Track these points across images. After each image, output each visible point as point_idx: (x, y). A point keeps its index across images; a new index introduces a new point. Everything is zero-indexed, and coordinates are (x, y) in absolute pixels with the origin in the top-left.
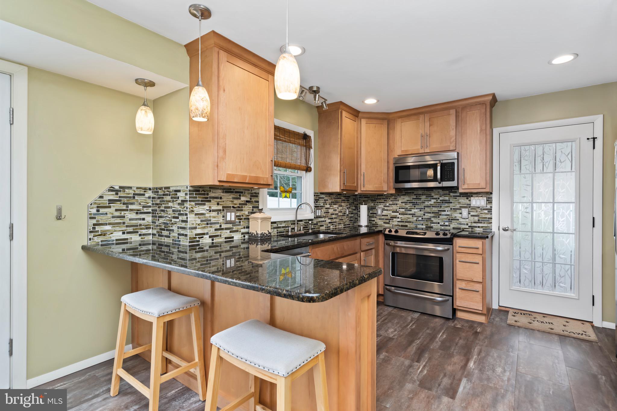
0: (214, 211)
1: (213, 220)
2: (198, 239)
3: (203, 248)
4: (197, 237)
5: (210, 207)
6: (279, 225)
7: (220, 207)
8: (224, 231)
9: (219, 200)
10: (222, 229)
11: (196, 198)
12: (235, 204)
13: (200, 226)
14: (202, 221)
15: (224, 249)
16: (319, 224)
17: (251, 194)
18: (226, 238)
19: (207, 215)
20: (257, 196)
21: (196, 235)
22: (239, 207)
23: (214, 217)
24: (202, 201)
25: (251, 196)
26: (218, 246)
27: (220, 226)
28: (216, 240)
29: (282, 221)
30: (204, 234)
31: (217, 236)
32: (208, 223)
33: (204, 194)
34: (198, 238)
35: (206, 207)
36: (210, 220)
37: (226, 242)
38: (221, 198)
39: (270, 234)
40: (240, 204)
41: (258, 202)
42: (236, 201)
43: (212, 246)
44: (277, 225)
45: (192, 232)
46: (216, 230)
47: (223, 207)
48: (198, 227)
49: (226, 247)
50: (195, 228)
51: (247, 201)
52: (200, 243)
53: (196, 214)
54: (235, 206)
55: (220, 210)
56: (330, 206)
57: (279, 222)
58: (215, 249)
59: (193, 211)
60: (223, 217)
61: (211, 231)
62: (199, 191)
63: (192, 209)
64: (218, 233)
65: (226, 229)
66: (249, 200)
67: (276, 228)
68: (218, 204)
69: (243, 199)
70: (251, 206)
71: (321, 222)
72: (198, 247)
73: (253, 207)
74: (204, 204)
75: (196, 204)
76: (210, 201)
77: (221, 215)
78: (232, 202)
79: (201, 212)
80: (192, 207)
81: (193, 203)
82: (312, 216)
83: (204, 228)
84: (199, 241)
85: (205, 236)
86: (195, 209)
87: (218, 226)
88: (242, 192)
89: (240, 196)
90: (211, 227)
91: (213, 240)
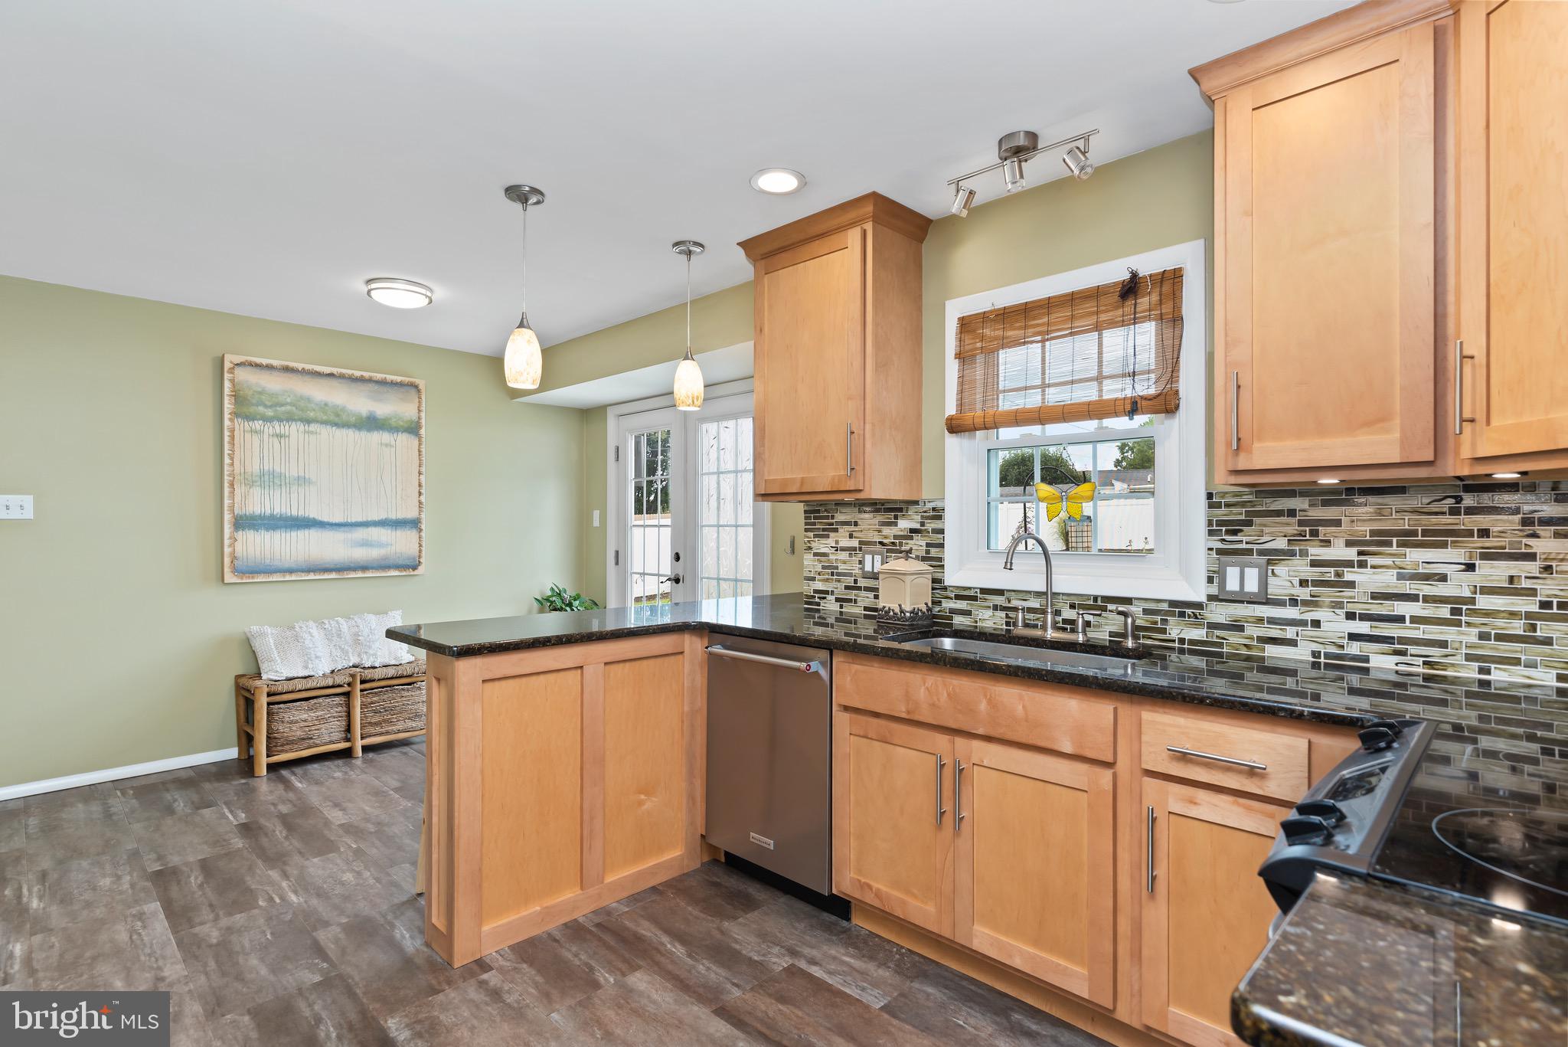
0: (843, 549)
1: (842, 568)
2: (817, 600)
3: (825, 619)
4: (816, 595)
5: (837, 542)
6: (1015, 603)
7: (855, 543)
8: (863, 593)
9: (852, 528)
10: (859, 588)
11: (814, 524)
12: (886, 537)
13: (822, 577)
14: (824, 567)
15: (863, 632)
16: (1253, 631)
17: (925, 512)
18: (866, 609)
19: (832, 557)
20: (940, 518)
21: (816, 591)
22: (893, 543)
23: (844, 562)
24: (824, 530)
25: (922, 517)
26: (850, 622)
27: (856, 581)
28: (848, 609)
29: (1030, 592)
30: (827, 592)
31: (849, 601)
32: (832, 571)
33: (827, 517)
34: (818, 598)
35: (831, 542)
36: (837, 568)
37: (866, 617)
38: (856, 524)
39: (903, 614)
40: (895, 537)
41: (942, 531)
42: (886, 531)
43: (842, 619)
44: (1009, 601)
45: (809, 586)
46: (847, 588)
47: (860, 543)
48: (817, 577)
49: (867, 629)
50: (813, 579)
51: (913, 531)
52: (821, 607)
53: (815, 554)
54: (885, 541)
55: (854, 549)
56: (1360, 553)
57: (1014, 591)
58: (846, 627)
59: (810, 548)
60: (860, 562)
61: (840, 590)
62: (818, 511)
63: (809, 545)
64: (852, 594)
65: (867, 589)
66: (918, 526)
67: (1004, 609)
68: (851, 536)
69: (904, 524)
70: (924, 543)
71: (1269, 622)
72: (817, 615)
73: (928, 545)
74: (827, 536)
75: (815, 536)
76: (836, 530)
77: (856, 559)
78: (880, 531)
79: (823, 550)
80: (809, 541)
81: (811, 534)
82: (1196, 591)
83: (827, 580)
84: (818, 604)
85: (829, 597)
86: (813, 545)
87: (850, 581)
88: (900, 510)
89: (896, 517)
90: (839, 581)
91: (841, 606)
